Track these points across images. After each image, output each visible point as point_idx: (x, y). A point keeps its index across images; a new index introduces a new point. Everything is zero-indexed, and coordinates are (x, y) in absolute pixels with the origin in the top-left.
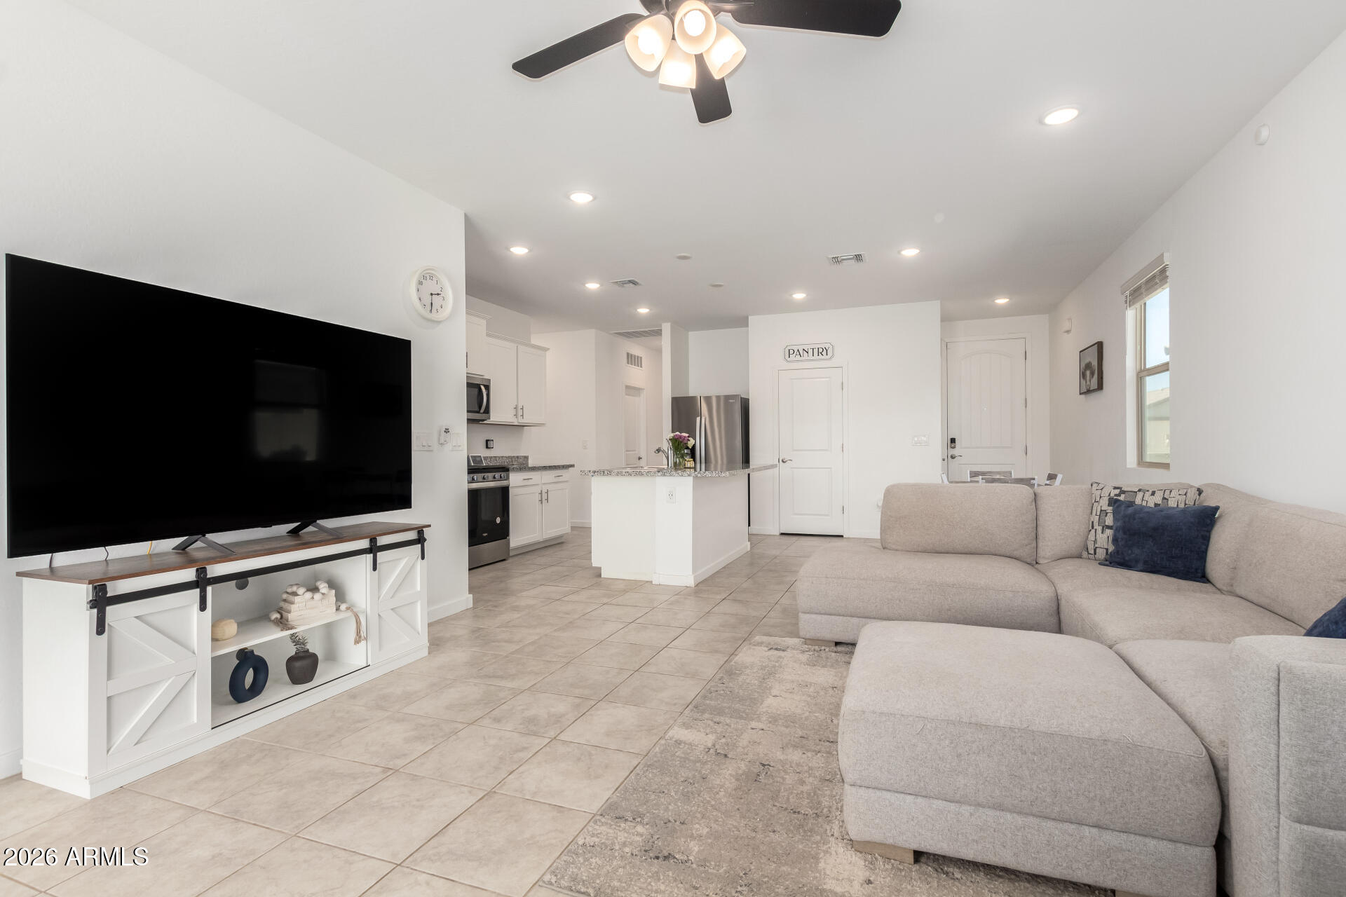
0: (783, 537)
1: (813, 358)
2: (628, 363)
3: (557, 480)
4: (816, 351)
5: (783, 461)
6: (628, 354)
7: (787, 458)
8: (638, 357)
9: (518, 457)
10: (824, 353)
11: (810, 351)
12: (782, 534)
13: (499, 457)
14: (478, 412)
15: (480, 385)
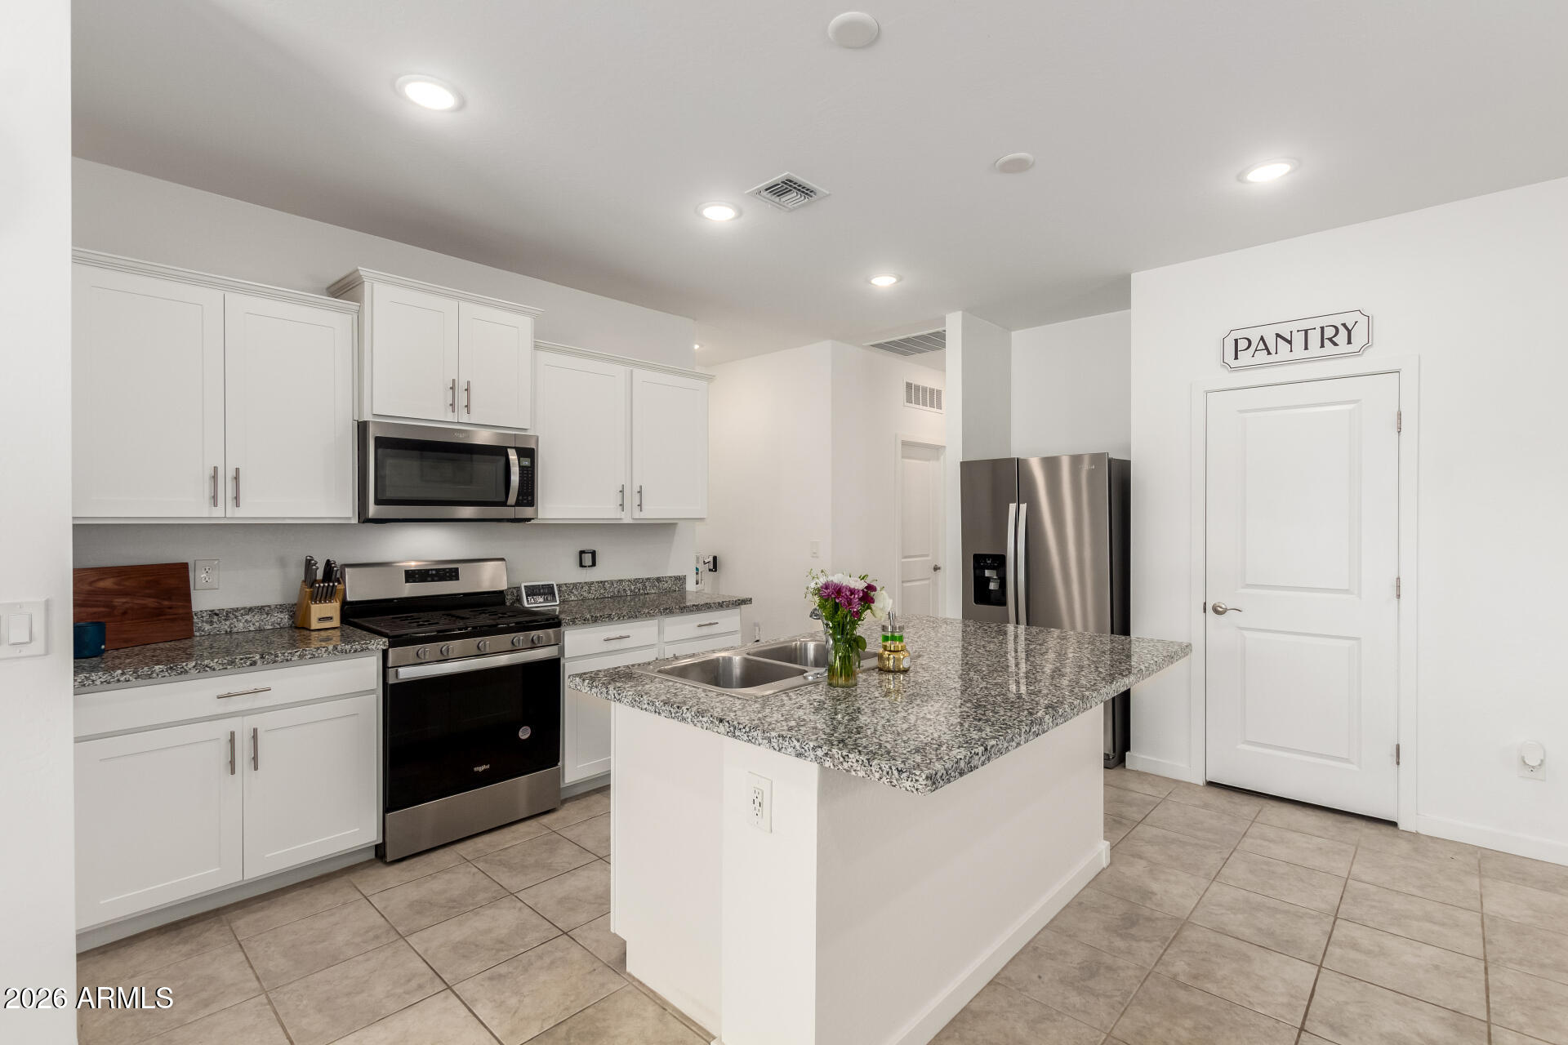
0: (1213, 796)
1: (1306, 354)
2: (909, 400)
3: (705, 631)
4: (1314, 337)
5: (1216, 611)
6: (909, 386)
7: (1226, 603)
8: (932, 391)
9: (658, 580)
10: (1342, 338)
11: (1298, 339)
12: (1210, 784)
13: (612, 583)
14: (504, 504)
15: (506, 448)
